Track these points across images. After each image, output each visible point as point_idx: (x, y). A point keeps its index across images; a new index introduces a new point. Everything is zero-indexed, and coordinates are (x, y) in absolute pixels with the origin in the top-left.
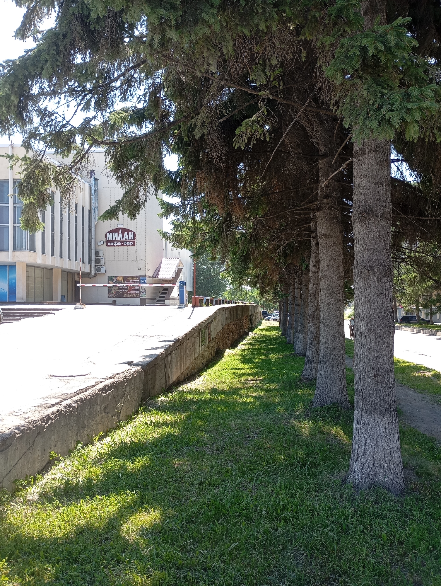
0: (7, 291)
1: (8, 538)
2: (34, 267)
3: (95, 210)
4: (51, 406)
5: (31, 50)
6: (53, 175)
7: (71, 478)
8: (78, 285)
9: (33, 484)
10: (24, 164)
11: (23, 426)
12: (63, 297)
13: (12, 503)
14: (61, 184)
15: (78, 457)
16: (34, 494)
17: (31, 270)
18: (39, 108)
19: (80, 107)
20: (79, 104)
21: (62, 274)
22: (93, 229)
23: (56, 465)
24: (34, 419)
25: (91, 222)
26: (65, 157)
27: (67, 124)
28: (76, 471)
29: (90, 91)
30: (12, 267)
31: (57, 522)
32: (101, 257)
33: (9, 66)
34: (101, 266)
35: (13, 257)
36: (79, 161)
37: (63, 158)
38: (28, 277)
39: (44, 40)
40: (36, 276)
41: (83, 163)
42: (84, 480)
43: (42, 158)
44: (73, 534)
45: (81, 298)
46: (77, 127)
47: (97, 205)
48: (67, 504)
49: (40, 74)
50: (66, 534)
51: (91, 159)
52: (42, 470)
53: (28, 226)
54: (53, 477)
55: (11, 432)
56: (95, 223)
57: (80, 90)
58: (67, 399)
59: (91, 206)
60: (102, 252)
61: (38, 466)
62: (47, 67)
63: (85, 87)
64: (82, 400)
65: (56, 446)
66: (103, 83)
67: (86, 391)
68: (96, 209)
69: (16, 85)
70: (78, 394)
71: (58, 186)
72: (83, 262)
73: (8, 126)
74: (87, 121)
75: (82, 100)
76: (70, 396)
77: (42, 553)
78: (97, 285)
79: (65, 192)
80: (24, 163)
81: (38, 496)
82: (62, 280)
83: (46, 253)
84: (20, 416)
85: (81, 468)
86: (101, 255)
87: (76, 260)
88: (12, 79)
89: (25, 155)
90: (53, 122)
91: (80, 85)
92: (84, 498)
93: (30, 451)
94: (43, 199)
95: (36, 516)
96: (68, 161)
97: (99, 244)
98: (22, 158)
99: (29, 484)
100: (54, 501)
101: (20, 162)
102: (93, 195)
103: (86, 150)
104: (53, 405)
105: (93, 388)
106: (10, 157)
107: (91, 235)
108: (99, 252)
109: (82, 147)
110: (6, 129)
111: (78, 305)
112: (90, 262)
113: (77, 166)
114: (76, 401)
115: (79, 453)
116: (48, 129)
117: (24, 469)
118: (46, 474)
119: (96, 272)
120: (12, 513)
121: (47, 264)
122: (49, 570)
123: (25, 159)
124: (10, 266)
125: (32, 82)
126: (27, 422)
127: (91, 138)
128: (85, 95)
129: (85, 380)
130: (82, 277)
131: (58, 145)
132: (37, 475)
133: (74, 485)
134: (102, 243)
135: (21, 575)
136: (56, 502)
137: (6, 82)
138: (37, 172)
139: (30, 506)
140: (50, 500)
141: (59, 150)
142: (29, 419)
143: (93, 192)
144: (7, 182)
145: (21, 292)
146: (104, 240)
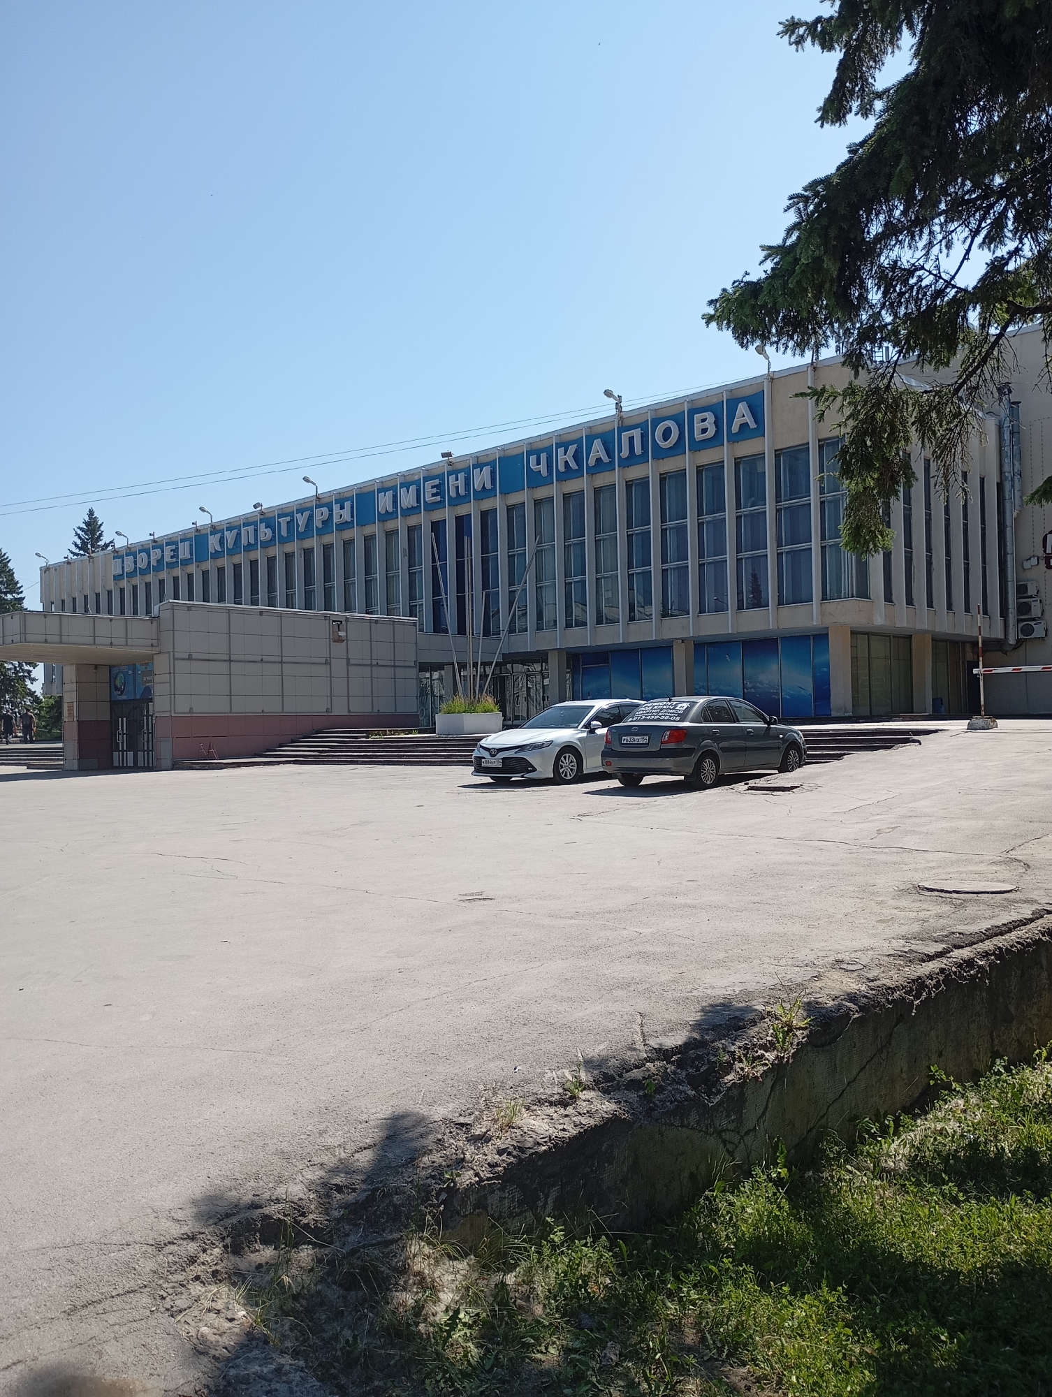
0: (811, 692)
1: (846, 1243)
2: (868, 634)
3: (1013, 480)
4: (925, 958)
5: (862, 144)
6: (914, 414)
7: (982, 1139)
8: (975, 671)
9: (894, 1135)
10: (849, 403)
11: (865, 997)
12: (937, 702)
13: (848, 1167)
14: (934, 433)
15: (998, 1091)
16: (897, 1158)
17: (862, 642)
18: (880, 266)
19: (979, 240)
20: (975, 233)
21: (935, 648)
22: (1008, 529)
23: (945, 1101)
24: (888, 983)
25: (1004, 513)
26: (941, 367)
27: (946, 288)
28: (995, 1124)
29: (1002, 192)
30: (821, 637)
31: (955, 1235)
32: (1031, 597)
33: (817, 194)
34: (1034, 619)
35: (823, 615)
36: (977, 368)
37: (936, 369)
38: (854, 659)
39: (892, 109)
40: (873, 655)
41: (986, 372)
42: (1017, 1149)
43: (890, 382)
44: (996, 1274)
45: (982, 703)
46: (970, 289)
47: (1017, 467)
48: (978, 1199)
49: (886, 190)
50: (979, 1268)
51: (1008, 357)
52: (913, 1106)
53: (859, 542)
54: (939, 1126)
55: (840, 1006)
56: (1015, 514)
57: (977, 199)
58: (961, 947)
59: (1001, 472)
60: (1035, 584)
61: (902, 1093)
62: (900, 170)
63: (988, 186)
64: (1000, 953)
65: (940, 1054)
66: (1036, 161)
67: (1010, 931)
68: (1016, 478)
69: (833, 233)
70: (989, 937)
71: (926, 440)
72: (985, 613)
73: (813, 329)
74: (997, 267)
75: (983, 219)
76: (970, 939)
77: (923, 1297)
78: (1025, 669)
79: (944, 449)
80: (848, 400)
81: (906, 1165)
82: (935, 662)
83: (894, 600)
84: (855, 974)
85: (1004, 1117)
86: (1031, 591)
87: (967, 610)
88: (825, 222)
89: (851, 383)
90: (912, 292)
91: (976, 185)
92: (1020, 1194)
93: (884, 1055)
94: (892, 476)
95: (904, 1209)
96: (949, 374)
97: (1027, 565)
98: (845, 391)
99: (884, 1131)
100: (945, 1183)
101: (840, 398)
102: (1008, 442)
103: (992, 339)
104: (930, 958)
105: (1029, 927)
106: (818, 394)
107: (1005, 545)
108: (1025, 586)
109: (985, 333)
110: (810, 336)
111: (976, 721)
112: (1004, 613)
113: (973, 381)
114: (986, 955)
115: (999, 1080)
116: (902, 311)
117: (872, 1097)
118: (923, 1117)
119: (1021, 636)
120: (850, 1189)
121: (898, 625)
122: (943, 1342)
123: (851, 391)
124: (815, 636)
125: (868, 216)
126: (871, 989)
127: (1005, 305)
128: (991, 206)
129: (1005, 903)
130: (984, 652)
131: (925, 342)
132: (900, 1115)
133: (992, 1155)
134: (1034, 561)
135: (878, 1331)
136: (951, 1188)
137: (812, 232)
138: (879, 416)
139: (890, 1182)
140: (937, 1181)
141: (928, 354)
142: (877, 983)
143: (1007, 435)
144: (805, 448)
145: (841, 694)
146: (1040, 553)
